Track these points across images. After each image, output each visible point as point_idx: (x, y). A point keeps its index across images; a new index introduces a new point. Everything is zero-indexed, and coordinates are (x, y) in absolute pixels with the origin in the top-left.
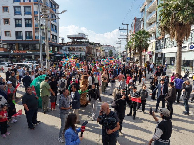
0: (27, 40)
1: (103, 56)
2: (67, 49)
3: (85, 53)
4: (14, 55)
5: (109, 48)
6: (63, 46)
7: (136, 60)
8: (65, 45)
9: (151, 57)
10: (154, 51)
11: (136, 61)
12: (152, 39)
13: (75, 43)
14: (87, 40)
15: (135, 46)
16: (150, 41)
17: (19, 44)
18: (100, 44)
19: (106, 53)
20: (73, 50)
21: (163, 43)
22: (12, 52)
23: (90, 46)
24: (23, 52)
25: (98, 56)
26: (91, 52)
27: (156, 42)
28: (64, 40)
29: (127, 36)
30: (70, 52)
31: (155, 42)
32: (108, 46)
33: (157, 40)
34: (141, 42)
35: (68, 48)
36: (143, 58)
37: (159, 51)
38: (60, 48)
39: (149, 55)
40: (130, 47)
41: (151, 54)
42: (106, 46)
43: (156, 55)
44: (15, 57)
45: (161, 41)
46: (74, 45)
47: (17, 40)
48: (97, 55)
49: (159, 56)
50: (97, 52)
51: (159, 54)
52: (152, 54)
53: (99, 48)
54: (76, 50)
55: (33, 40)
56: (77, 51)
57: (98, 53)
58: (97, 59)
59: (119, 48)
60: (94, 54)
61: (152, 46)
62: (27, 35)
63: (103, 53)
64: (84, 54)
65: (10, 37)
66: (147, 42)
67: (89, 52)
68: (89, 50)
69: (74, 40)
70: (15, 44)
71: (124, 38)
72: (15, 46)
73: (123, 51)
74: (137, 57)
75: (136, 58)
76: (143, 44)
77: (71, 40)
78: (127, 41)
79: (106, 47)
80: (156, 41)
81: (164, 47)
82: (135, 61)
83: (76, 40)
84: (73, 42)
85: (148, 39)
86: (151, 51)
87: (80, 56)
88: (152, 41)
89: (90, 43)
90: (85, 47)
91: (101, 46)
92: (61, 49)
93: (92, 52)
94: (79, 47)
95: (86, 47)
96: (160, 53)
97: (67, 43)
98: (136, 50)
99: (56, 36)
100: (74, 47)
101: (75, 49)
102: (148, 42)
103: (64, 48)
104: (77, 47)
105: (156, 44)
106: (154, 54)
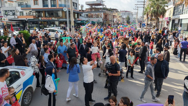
0: (52, 8)
1: (119, 22)
2: (86, 16)
3: (102, 19)
5: (126, 14)
6: (82, 13)
8: (84, 12)
9: (168, 22)
10: (172, 17)
11: (153, 27)
12: (170, 5)
13: (93, 10)
14: (104, 7)
15: (152, 12)
18: (117, 10)
19: (123, 19)
20: (92, 16)
21: (181, 9)
22: (40, 19)
23: (107, 12)
24: (49, 19)
25: (114, 22)
26: (108, 18)
28: (83, 7)
29: (144, 2)
30: (89, 19)
31: (173, 8)
32: (126, 11)
34: (158, 8)
36: (160, 24)
37: (176, 17)
38: (79, 15)
40: (148, 12)
43: (173, 21)
45: (179, 7)
47: (44, 8)
49: (176, 22)
50: (113, 18)
51: (176, 20)
52: (169, 20)
53: (116, 14)
54: (94, 17)
55: (57, 8)
57: (115, 20)
58: (114, 25)
59: (137, 14)
60: (111, 20)
61: (170, 11)
63: (120, 19)
65: (38, 5)
67: (106, 19)
68: (106, 16)
69: (92, 7)
70: (42, 12)
72: (42, 14)
73: (141, 17)
74: (154, 23)
76: (160, 10)
78: (144, 7)
79: (124, 12)
80: (174, 6)
83: (94, 7)
84: (91, 9)
85: (166, 5)
87: (98, 22)
89: (107, 9)
90: (102, 13)
92: (81, 15)
93: (109, 18)
94: (97, 14)
95: (104, 14)
100: (92, 13)
103: (83, 15)
104: (95, 13)
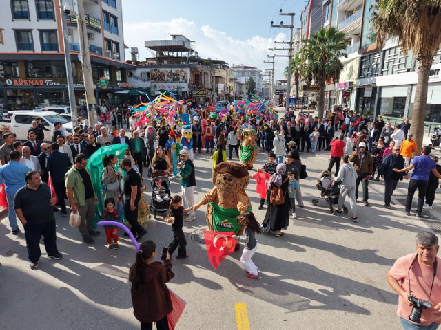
0: (45, 52)
1: (232, 93)
2: (144, 76)
3: (189, 85)
4: (15, 91)
5: (246, 74)
6: (135, 69)
7: (309, 103)
8: (142, 67)
9: (346, 95)
10: (355, 83)
11: (310, 106)
12: (350, 52)
13: (165, 62)
14: (194, 54)
15: (310, 68)
16: (346, 56)
17: (26, 62)
18: (225, 63)
19: (241, 84)
20: (161, 78)
21: (380, 61)
22: (9, 82)
23: (200, 67)
24: (37, 82)
25: (220, 92)
26: (203, 82)
27: (362, 58)
28: (137, 53)
29: (291, 43)
30: (153, 84)
31: (358, 59)
32: (246, 67)
33: (363, 54)
34: (324, 59)
35: (148, 74)
36: (327, 97)
37: (367, 81)
38: (128, 74)
39: (341, 93)
40: (297, 70)
41: (347, 89)
42: (239, 67)
43: (360, 91)
44: (19, 95)
45: (373, 57)
46: (161, 67)
47: (21, 52)
48: (217, 91)
49: (368, 94)
50: (217, 83)
51: (366, 88)
52: (349, 88)
53: (223, 74)
54: (166, 78)
55: (60, 52)
56: (168, 80)
57: (221, 87)
58: (219, 99)
59: (271, 73)
60: (210, 87)
61: (352, 68)
62: (45, 41)
63: (232, 85)
64: (185, 87)
65: (3, 44)
66: (339, 59)
67: (198, 84)
68: (197, 77)
69: (162, 54)
70: (17, 62)
71: (284, 49)
72: (17, 68)
73: (280, 81)
74: (313, 95)
75: (310, 98)
76: (329, 63)
77: (155, 52)
78: (290, 57)
79: (241, 69)
80: (361, 56)
81: (379, 73)
82: (307, 106)
83: (166, 53)
84: (160, 59)
85: (342, 51)
86: (347, 81)
87: (177, 92)
88: (350, 56)
89: (201, 61)
90: (188, 71)
91: (228, 67)
92: (131, 75)
93: (206, 83)
94: (174, 71)
95: (191, 71)
96: (368, 86)
97: (145, 60)
98: (310, 80)
99: (117, 44)
100: (162, 70)
101: (164, 75)
102: (342, 59)
103: (138, 72)
104: (168, 70)
105: (361, 63)
106: (355, 88)
